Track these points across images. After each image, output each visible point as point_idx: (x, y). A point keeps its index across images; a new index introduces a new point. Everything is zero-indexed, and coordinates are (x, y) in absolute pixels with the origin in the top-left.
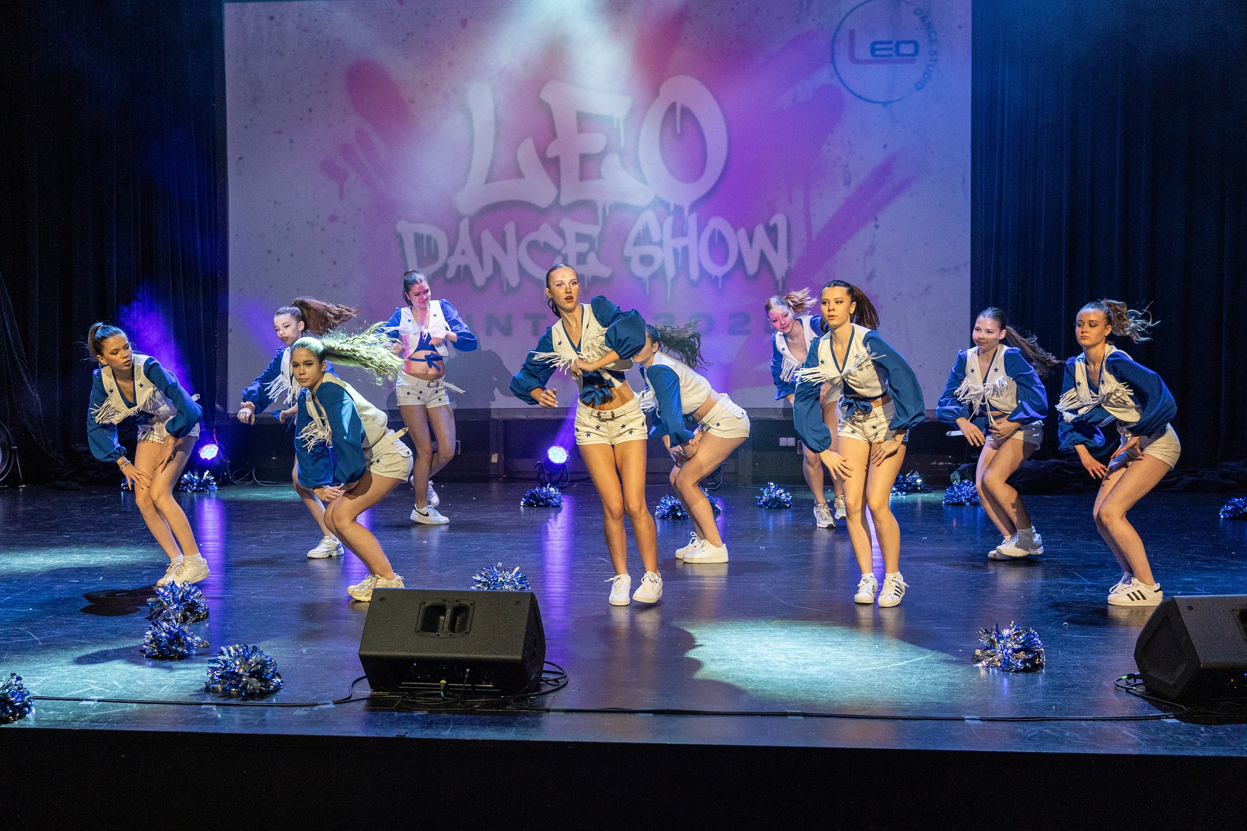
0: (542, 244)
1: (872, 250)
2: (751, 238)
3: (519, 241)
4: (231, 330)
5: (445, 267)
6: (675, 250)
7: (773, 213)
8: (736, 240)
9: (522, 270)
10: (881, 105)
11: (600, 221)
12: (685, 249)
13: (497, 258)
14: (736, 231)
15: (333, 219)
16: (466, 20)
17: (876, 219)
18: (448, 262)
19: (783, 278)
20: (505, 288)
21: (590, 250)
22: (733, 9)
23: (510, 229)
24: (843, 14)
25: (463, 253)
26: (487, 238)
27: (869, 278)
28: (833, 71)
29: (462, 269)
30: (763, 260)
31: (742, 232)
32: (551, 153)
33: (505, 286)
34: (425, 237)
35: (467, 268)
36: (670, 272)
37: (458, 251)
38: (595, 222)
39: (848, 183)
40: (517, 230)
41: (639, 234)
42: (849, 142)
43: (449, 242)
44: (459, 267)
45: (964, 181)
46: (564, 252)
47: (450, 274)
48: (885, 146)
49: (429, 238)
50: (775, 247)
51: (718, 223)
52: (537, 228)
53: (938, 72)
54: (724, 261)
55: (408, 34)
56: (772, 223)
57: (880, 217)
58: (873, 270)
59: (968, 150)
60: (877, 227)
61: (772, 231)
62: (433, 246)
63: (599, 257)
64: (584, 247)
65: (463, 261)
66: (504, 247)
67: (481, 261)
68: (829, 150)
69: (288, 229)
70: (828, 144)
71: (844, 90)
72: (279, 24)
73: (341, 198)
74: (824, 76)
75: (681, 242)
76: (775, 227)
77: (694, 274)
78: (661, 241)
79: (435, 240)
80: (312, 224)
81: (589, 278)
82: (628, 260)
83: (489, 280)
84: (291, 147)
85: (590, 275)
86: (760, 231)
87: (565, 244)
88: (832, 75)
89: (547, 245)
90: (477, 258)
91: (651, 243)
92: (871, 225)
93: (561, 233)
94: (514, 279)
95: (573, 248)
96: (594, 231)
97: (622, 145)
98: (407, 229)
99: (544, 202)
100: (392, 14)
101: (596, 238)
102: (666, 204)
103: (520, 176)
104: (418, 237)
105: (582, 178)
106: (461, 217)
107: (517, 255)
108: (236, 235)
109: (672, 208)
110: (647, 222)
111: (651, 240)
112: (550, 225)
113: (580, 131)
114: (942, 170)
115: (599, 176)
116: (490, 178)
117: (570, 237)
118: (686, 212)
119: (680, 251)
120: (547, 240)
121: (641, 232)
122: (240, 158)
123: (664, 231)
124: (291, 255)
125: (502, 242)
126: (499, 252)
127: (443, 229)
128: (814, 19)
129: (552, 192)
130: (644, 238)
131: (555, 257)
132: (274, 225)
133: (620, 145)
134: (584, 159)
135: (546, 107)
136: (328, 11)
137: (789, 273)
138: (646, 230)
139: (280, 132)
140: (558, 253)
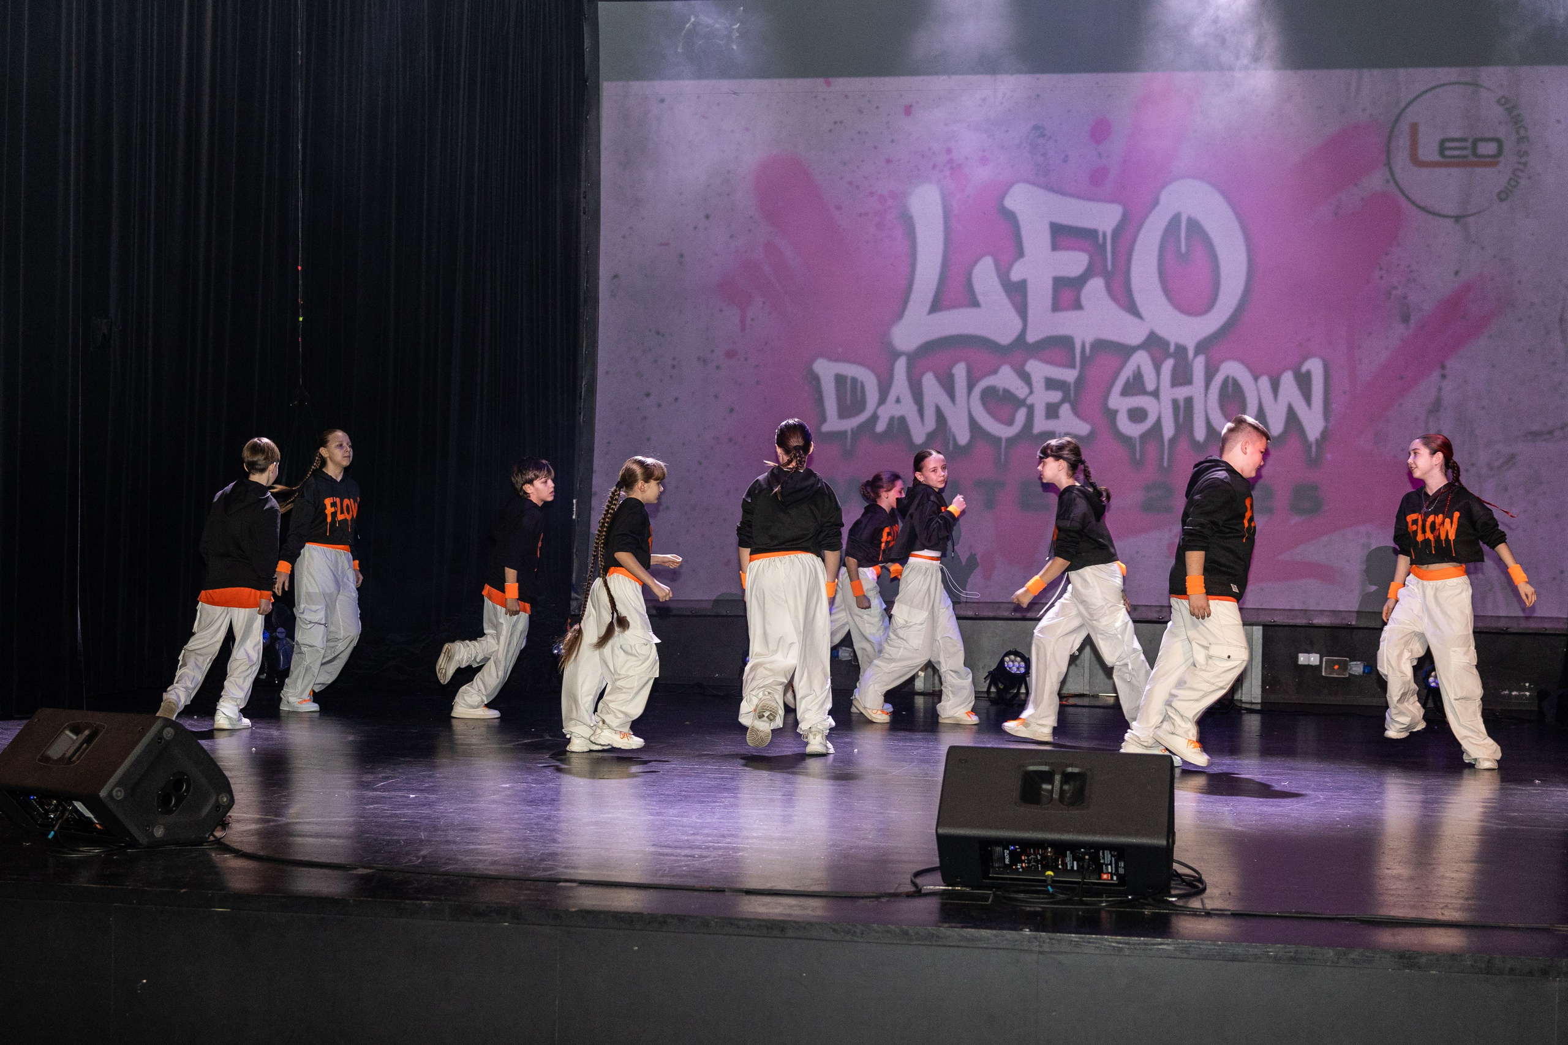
0: (1001, 393)
1: (1436, 408)
2: (1275, 387)
3: (970, 387)
4: (595, 494)
5: (874, 418)
6: (1175, 402)
7: (1305, 359)
8: (1255, 390)
9: (973, 424)
10: (1453, 220)
11: (1078, 364)
12: (1189, 401)
13: (943, 409)
15: (731, 354)
16: (911, 106)
17: (1443, 367)
18: (880, 412)
19: (1317, 440)
20: (951, 447)
21: (1062, 401)
23: (960, 371)
24: (1403, 105)
25: (898, 401)
26: (929, 382)
28: (1388, 176)
29: (896, 420)
30: (1292, 416)
31: (1264, 382)
32: (1016, 275)
33: (951, 442)
34: (849, 381)
35: (902, 420)
36: (1168, 430)
37: (892, 398)
38: (1073, 367)
39: (1405, 319)
40: (969, 370)
41: (1128, 378)
42: (1409, 266)
43: (880, 386)
44: (892, 419)
46: (1029, 401)
47: (881, 427)
48: (1456, 273)
49: (854, 380)
50: (1308, 398)
51: (1231, 369)
52: (995, 371)
53: (1530, 178)
55: (836, 123)
56: (1304, 369)
57: (1448, 364)
60: (1444, 376)
61: (1304, 382)
62: (859, 394)
64: (1055, 396)
65: (897, 411)
66: (951, 392)
67: (921, 412)
68: (1381, 278)
69: (674, 367)
70: (1381, 269)
71: (1402, 200)
72: (671, 109)
73: (743, 329)
74: (1376, 181)
75: (1182, 393)
76: (1308, 374)
77: (1200, 434)
78: (1158, 390)
79: (862, 384)
80: (704, 361)
82: (1112, 415)
83: (931, 435)
84: (681, 263)
86: (1288, 380)
87: (1031, 392)
88: (1388, 181)
89: (1007, 391)
90: (915, 408)
91: (1143, 392)
92: (1435, 375)
93: (1026, 378)
94: (963, 436)
95: (1041, 398)
96: (1070, 375)
97: (1110, 267)
98: (826, 370)
99: (1005, 338)
100: (816, 97)
101: (1072, 385)
102: (1165, 343)
103: (975, 304)
104: (840, 379)
105: (1056, 307)
106: (896, 355)
107: (968, 404)
108: (607, 373)
109: (1172, 348)
110: (1139, 367)
111: (1144, 389)
112: (1012, 367)
113: (1055, 247)
114: (1532, 304)
115: (1077, 305)
116: (937, 306)
117: (1038, 384)
118: (1191, 353)
119: (1182, 404)
120: (1007, 386)
121: (1131, 378)
122: (616, 276)
123: (1162, 377)
124: (676, 399)
125: (948, 386)
126: (944, 400)
127: (873, 371)
128: (1364, 110)
129: (1016, 324)
130: (1135, 386)
131: (1018, 408)
132: (656, 361)
133: (1106, 266)
134: (1060, 283)
135: (1010, 217)
136: (735, 93)
137: (1325, 435)
138: (1138, 376)
139: (667, 244)
140: (1021, 403)
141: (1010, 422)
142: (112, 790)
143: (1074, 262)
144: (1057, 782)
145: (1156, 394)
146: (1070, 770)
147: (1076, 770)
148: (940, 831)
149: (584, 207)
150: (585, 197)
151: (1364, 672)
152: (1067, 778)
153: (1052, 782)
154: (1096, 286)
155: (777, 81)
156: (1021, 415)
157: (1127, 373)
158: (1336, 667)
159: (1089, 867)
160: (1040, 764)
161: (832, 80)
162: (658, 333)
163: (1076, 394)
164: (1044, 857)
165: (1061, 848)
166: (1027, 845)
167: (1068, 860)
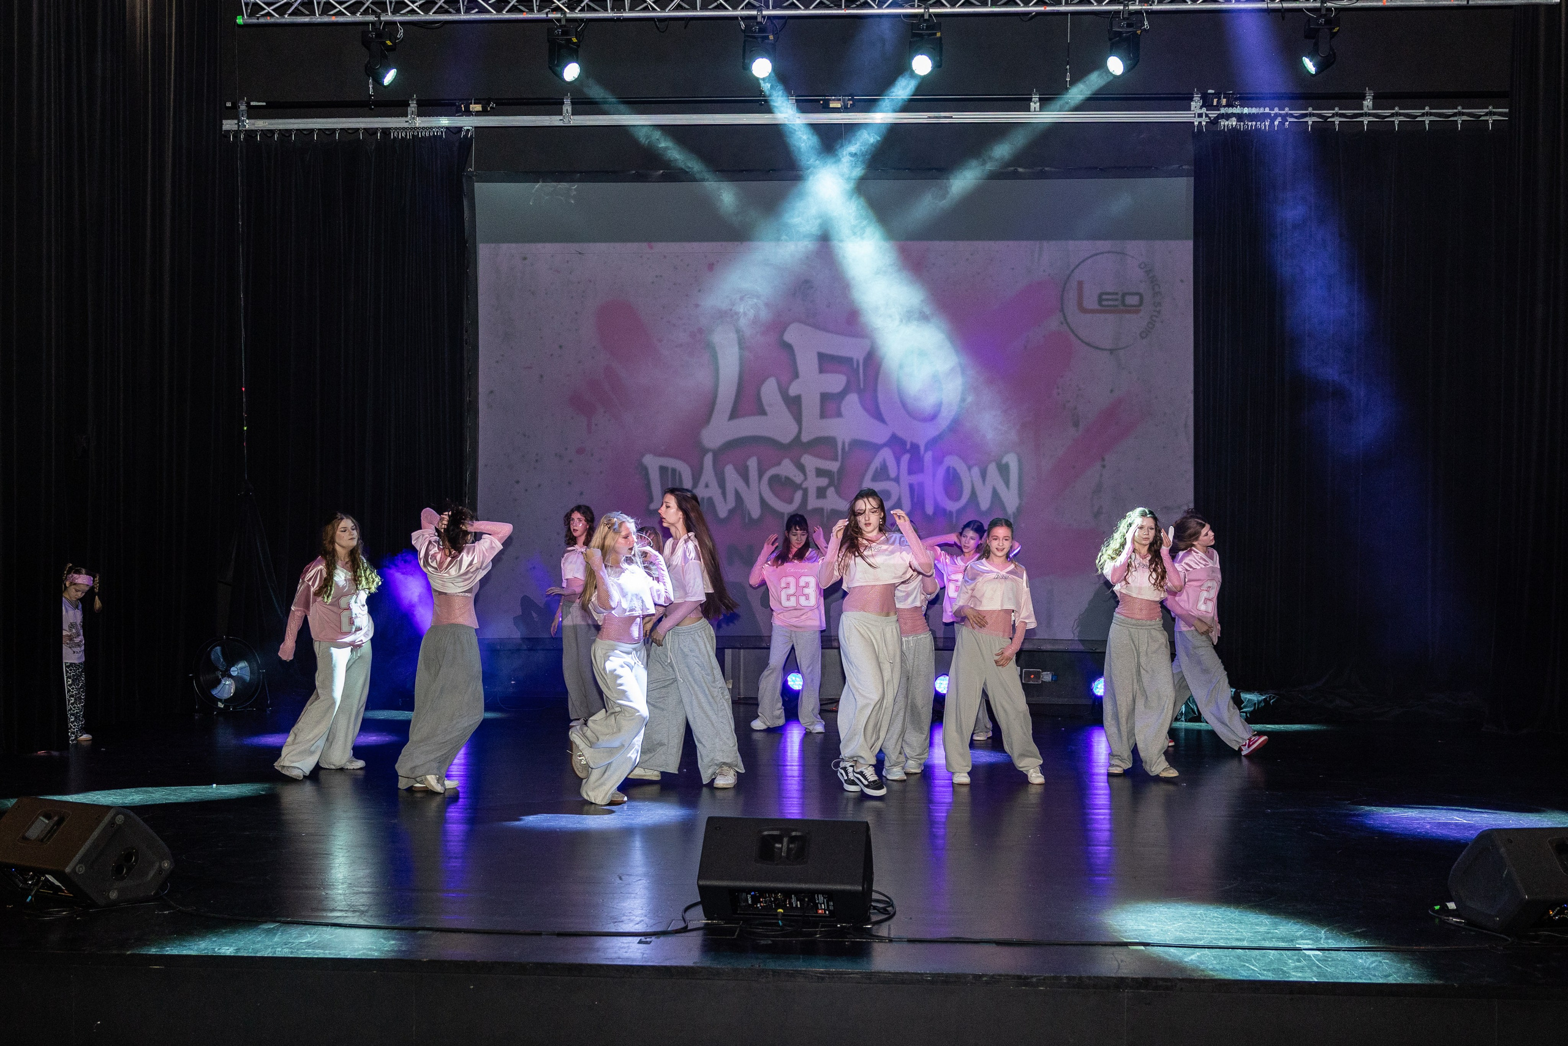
0: (783, 480)
1: (1098, 489)
2: (984, 475)
3: (760, 476)
6: (911, 487)
7: (1005, 454)
8: (969, 477)
9: (763, 502)
11: (840, 458)
12: (921, 485)
13: (740, 491)
14: (970, 468)
15: (580, 451)
16: (713, 264)
17: (1103, 460)
19: (1014, 513)
20: (747, 520)
22: (967, 259)
23: (753, 464)
24: (1072, 267)
25: (707, 486)
26: (730, 471)
27: (1097, 515)
28: (1062, 319)
30: (995, 493)
31: (976, 471)
32: (793, 391)
33: (747, 516)
34: (670, 471)
38: (836, 460)
39: (1076, 424)
40: (759, 463)
41: (877, 469)
42: (1078, 386)
43: (693, 475)
45: (1186, 425)
46: (804, 486)
48: (1112, 391)
49: (674, 471)
50: (1007, 483)
51: (952, 461)
52: (779, 464)
53: (1162, 322)
54: (958, 498)
55: (657, 277)
56: (1004, 461)
57: (1107, 457)
58: (1101, 507)
59: (1191, 397)
60: (1104, 466)
61: (1004, 470)
63: (838, 493)
64: (823, 482)
66: (746, 479)
67: (724, 494)
68: (1058, 394)
69: (537, 461)
71: (1072, 337)
72: (532, 265)
73: (589, 431)
74: (1053, 323)
75: (915, 479)
76: (1007, 466)
77: (930, 509)
78: (898, 475)
79: (680, 474)
80: (560, 456)
81: (829, 510)
83: (731, 512)
84: (541, 382)
85: (829, 508)
86: (992, 469)
87: (806, 479)
88: (1062, 323)
89: (787, 478)
90: (720, 491)
91: (888, 478)
92: (1098, 465)
93: (801, 468)
94: (755, 512)
95: (813, 483)
96: (834, 466)
97: (862, 386)
98: (652, 463)
99: (786, 439)
100: (641, 257)
101: (836, 475)
102: (903, 443)
103: (762, 412)
104: (663, 470)
105: (823, 415)
106: (705, 451)
107: (759, 487)
108: (486, 466)
109: (908, 446)
110: (884, 460)
111: (888, 476)
112: (792, 460)
113: (821, 371)
114: (1165, 414)
115: (839, 414)
116: (734, 414)
117: (811, 473)
118: (922, 449)
119: (916, 488)
120: (787, 475)
121: (879, 469)
122: (492, 392)
123: (901, 467)
124: (539, 486)
125: (745, 476)
126: (740, 485)
127: (688, 463)
128: (1044, 271)
129: (794, 428)
130: (882, 473)
131: (795, 492)
132: (523, 456)
133: (859, 386)
134: (825, 397)
135: (788, 348)
136: (580, 253)
137: (1019, 509)
138: (884, 468)
139: (531, 368)
140: (798, 487)
141: (790, 501)
142: (75, 867)
143: (835, 382)
144: (785, 844)
145: (897, 480)
146: (794, 834)
147: (798, 834)
148: (701, 883)
149: (466, 340)
150: (466, 332)
151: (1052, 680)
152: (792, 840)
153: (781, 842)
154: (853, 399)
155: (612, 244)
156: (798, 496)
157: (876, 464)
158: (1032, 676)
159: (808, 905)
160: (773, 830)
161: (654, 244)
162: (525, 435)
163: (839, 479)
164: (776, 899)
165: (787, 893)
166: (763, 892)
167: (793, 900)
